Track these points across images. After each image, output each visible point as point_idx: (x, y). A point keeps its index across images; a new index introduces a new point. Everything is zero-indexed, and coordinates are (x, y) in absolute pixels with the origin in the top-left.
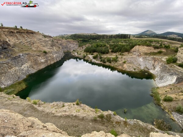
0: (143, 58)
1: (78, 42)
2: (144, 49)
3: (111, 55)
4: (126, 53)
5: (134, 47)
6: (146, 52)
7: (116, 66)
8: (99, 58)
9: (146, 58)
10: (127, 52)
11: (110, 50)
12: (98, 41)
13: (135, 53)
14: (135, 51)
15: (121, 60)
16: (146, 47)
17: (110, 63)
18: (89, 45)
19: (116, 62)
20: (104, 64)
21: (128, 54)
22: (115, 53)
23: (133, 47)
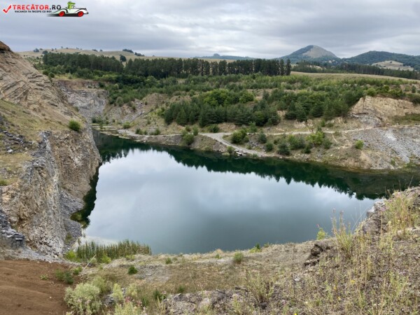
0: (394, 131)
1: (102, 86)
2: (388, 106)
3: (292, 128)
4: (340, 120)
5: (359, 102)
6: (395, 114)
7: (336, 160)
8: (252, 141)
9: (401, 130)
10: (339, 116)
11: (281, 114)
12: (181, 81)
13: (364, 118)
14: (365, 113)
15: (340, 140)
16: (392, 101)
17: (308, 152)
18: (160, 95)
19: (327, 147)
20: (287, 157)
21: (346, 122)
22: (301, 121)
23: (352, 101)
